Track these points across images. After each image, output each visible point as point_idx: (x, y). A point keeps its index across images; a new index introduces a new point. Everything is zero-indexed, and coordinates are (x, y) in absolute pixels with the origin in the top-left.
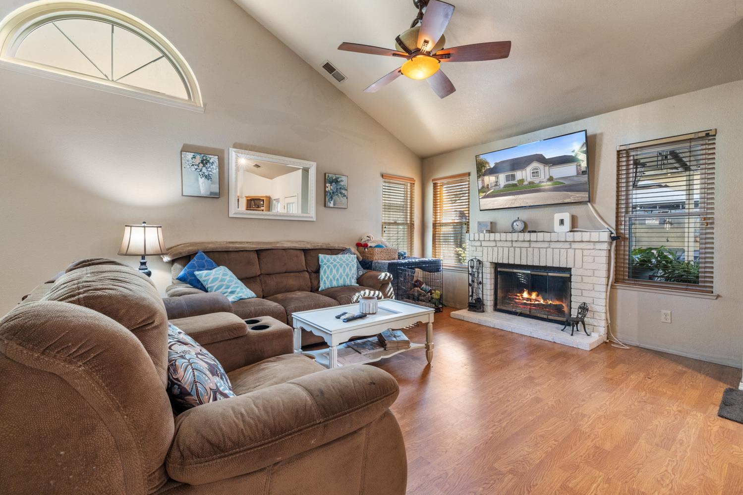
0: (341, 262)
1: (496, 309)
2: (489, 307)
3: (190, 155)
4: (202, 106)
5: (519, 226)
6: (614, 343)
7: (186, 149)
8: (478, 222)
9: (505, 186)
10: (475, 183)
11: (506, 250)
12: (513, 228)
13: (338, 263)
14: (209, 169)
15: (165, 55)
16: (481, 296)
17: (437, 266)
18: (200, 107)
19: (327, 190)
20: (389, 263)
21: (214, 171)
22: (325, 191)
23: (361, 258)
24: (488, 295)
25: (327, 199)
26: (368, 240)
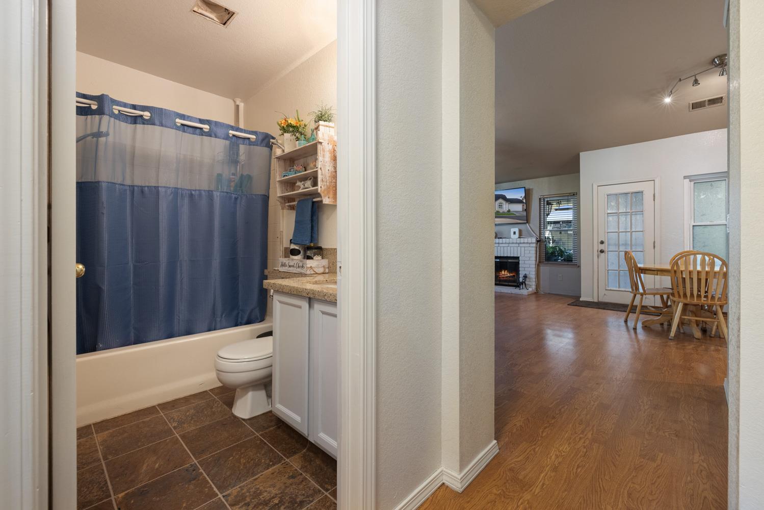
6: (539, 292)
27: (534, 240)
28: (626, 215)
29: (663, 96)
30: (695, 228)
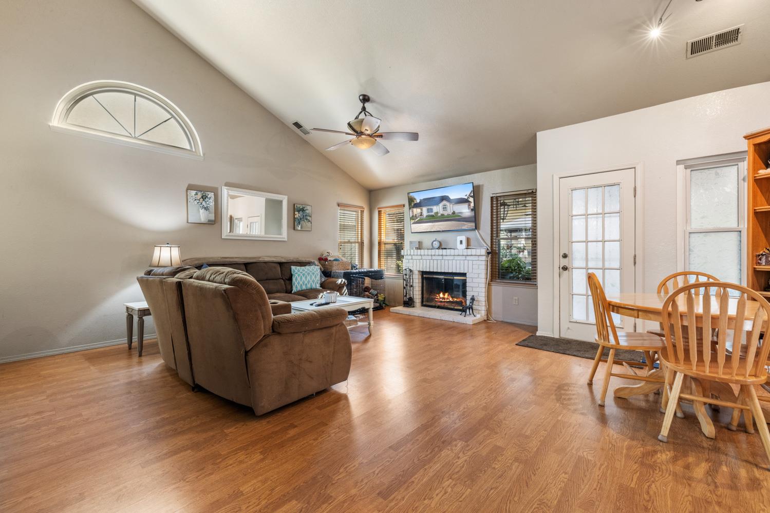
0: (309, 272)
1: (423, 305)
2: (418, 304)
3: (193, 193)
4: (202, 155)
5: (436, 244)
6: (490, 320)
7: (190, 187)
8: (410, 242)
9: (427, 216)
10: (407, 213)
11: (428, 261)
12: (432, 246)
13: (306, 272)
14: (207, 203)
15: (173, 117)
16: (412, 296)
17: (381, 274)
18: (200, 156)
19: (296, 216)
20: (344, 272)
21: (211, 204)
22: (294, 217)
23: (323, 269)
24: (417, 295)
25: (296, 224)
26: (328, 255)
27: (483, 252)
28: (597, 218)
29: (650, 28)
30: (692, 235)
